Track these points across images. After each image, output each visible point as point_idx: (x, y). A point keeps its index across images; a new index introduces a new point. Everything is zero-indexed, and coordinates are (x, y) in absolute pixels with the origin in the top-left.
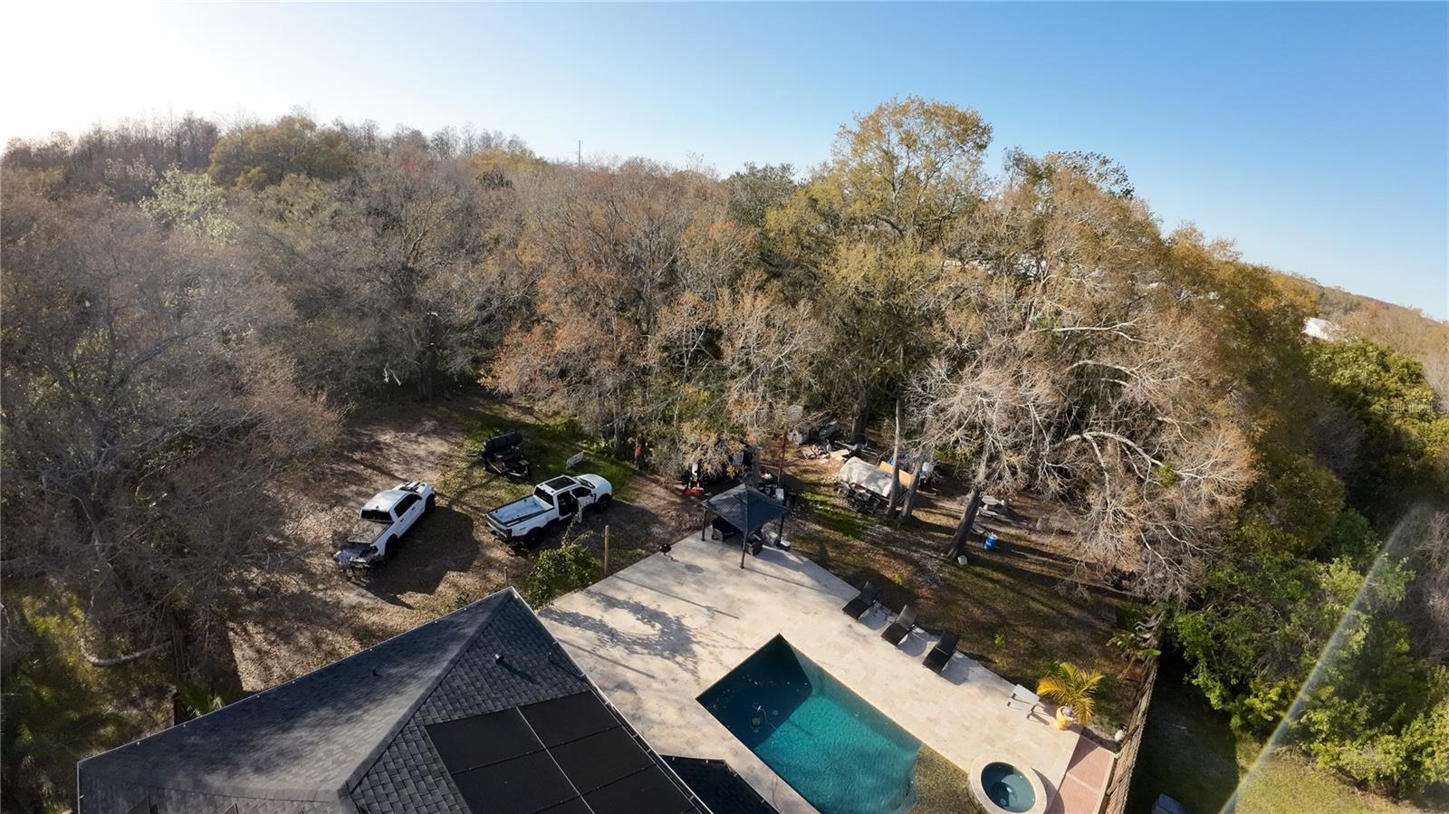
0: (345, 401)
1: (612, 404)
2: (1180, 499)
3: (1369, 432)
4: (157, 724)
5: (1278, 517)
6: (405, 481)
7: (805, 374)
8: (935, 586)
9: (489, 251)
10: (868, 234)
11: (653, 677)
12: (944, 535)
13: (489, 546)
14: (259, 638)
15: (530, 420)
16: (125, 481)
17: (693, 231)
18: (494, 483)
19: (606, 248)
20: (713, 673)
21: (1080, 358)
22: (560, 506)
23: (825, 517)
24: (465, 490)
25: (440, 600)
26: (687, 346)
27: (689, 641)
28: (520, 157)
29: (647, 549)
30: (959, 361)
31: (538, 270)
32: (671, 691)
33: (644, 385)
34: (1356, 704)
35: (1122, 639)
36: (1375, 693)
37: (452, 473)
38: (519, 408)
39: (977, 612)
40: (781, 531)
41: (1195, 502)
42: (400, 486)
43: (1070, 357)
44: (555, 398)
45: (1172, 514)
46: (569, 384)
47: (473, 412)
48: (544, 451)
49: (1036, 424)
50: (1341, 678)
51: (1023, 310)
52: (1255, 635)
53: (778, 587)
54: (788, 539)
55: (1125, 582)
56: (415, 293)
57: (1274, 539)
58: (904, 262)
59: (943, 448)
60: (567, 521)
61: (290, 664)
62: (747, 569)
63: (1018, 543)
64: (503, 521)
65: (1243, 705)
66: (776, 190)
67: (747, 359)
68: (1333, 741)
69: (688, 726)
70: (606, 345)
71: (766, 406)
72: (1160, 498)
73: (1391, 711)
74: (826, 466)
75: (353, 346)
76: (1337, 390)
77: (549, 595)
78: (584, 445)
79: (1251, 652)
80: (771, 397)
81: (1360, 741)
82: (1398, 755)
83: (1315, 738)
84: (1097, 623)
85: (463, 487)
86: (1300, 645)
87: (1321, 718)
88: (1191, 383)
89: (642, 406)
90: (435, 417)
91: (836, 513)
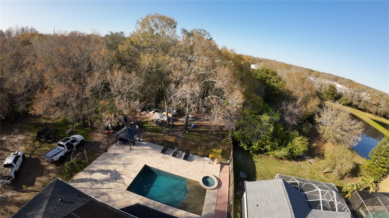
1: (77, 111)
2: (230, 108)
3: (267, 87)
5: (250, 108)
6: (14, 152)
7: (137, 92)
8: (182, 140)
9: (26, 67)
10: (149, 51)
11: (112, 189)
12: (182, 127)
13: (47, 166)
15: (50, 122)
17: (95, 53)
18: (43, 145)
19: (66, 61)
20: (129, 181)
21: (205, 79)
22: (67, 147)
23: (151, 130)
24: (34, 150)
25: (37, 187)
26: (99, 89)
27: (120, 175)
28: (34, 34)
29: (100, 153)
30: (177, 84)
31: (43, 71)
32: (118, 190)
33: (87, 103)
34: (275, 142)
35: (224, 141)
36: (278, 139)
37: (28, 145)
38: (46, 118)
39: (192, 143)
40: (140, 137)
41: (233, 108)
42: (13, 154)
43: (203, 79)
44: (57, 113)
45: (229, 111)
46: (61, 107)
47: (30, 123)
48: (57, 131)
49: (198, 97)
50: (270, 138)
51: (190, 69)
52: (250, 133)
53: (142, 152)
54: (142, 139)
55: (222, 128)
56: (3, 86)
57: (250, 112)
58: (160, 59)
59: (177, 106)
60: (71, 152)
62: (132, 150)
63: (199, 125)
64: (49, 157)
65: (252, 148)
66: (120, 39)
67: (119, 90)
68: (272, 151)
69: (126, 198)
70: (71, 93)
71: (127, 103)
72: (226, 108)
73: (283, 142)
74: (149, 116)
76: (258, 79)
77: (71, 176)
78: (71, 126)
79: (250, 137)
80: (129, 100)
81: (278, 150)
82: (287, 151)
83: (268, 151)
84: (218, 138)
85: (33, 149)
86: (260, 133)
87: (268, 147)
88: (229, 82)
89: (88, 110)
90: (18, 128)
91: (154, 128)
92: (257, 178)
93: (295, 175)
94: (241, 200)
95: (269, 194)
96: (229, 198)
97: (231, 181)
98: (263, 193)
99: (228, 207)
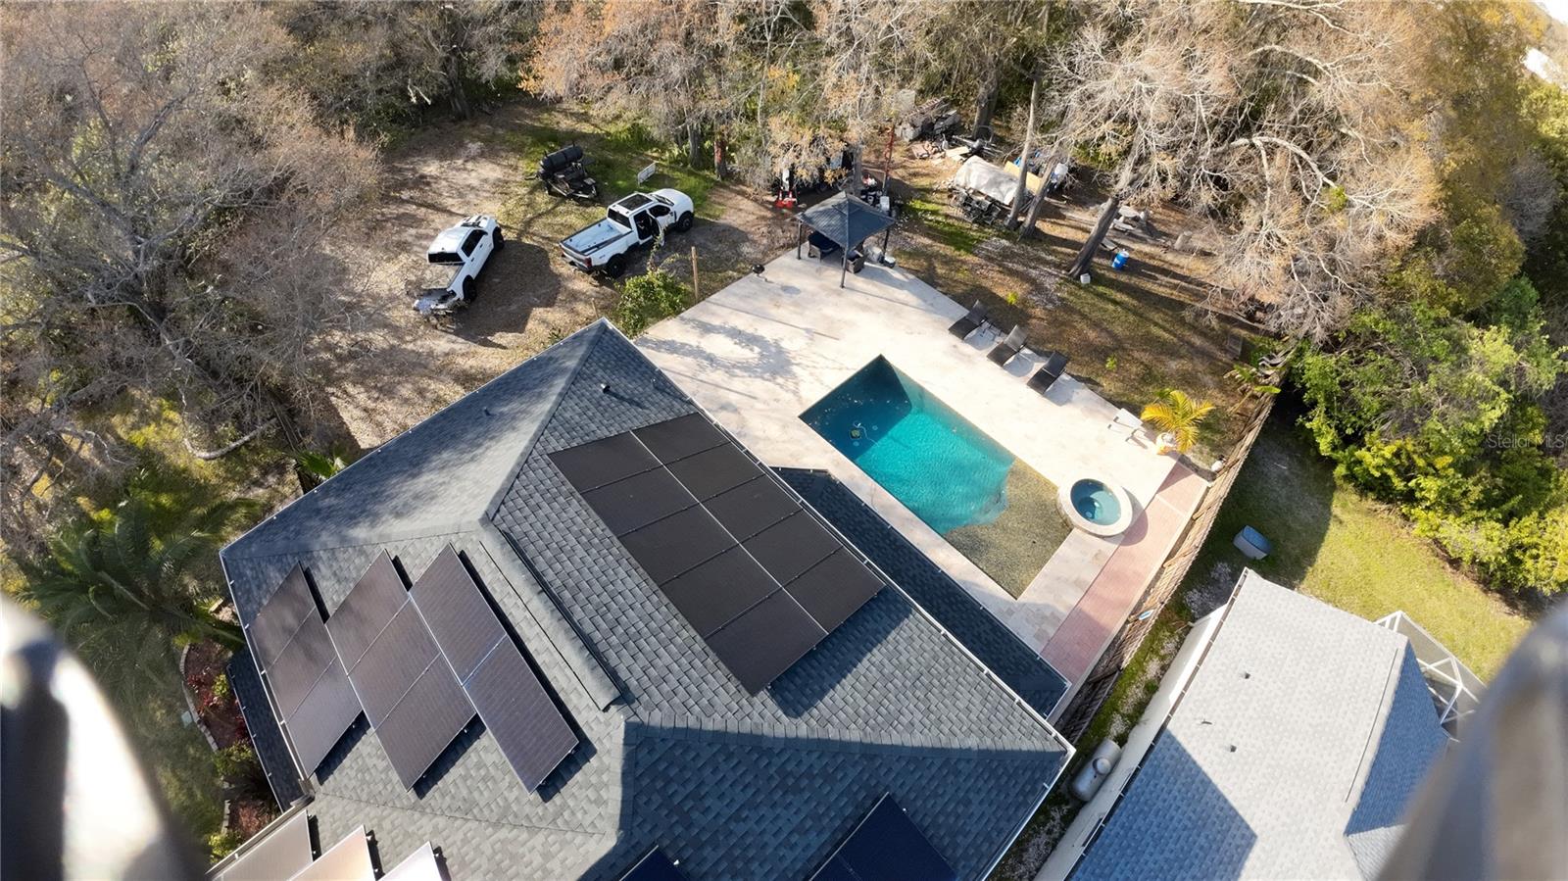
0: (375, 134)
1: (683, 100)
2: (1345, 228)
4: (286, 497)
5: (1445, 268)
6: (464, 216)
7: (921, 47)
8: (1050, 306)
11: (755, 398)
12: (1069, 251)
13: (569, 278)
14: (362, 398)
15: (587, 128)
16: (175, 272)
18: (561, 208)
20: (815, 392)
21: (1267, 42)
22: (638, 229)
23: (935, 229)
24: (532, 219)
25: (532, 338)
26: (768, 14)
27: (789, 363)
29: (739, 271)
30: (1120, 32)
32: (774, 411)
33: (718, 70)
34: (1471, 481)
35: (1242, 372)
36: (1494, 476)
37: (513, 202)
38: (572, 114)
39: (1092, 335)
40: (885, 247)
41: (1360, 234)
42: (461, 222)
43: (1254, 38)
44: (610, 98)
45: (1331, 244)
46: (628, 76)
47: (520, 126)
48: (609, 165)
49: (1201, 121)
50: (1463, 451)
52: (1386, 388)
53: (881, 307)
54: (894, 255)
55: (1259, 314)
57: (1434, 290)
59: (1084, 145)
60: (650, 245)
61: (400, 417)
62: (848, 289)
63: (1152, 262)
64: (580, 250)
65: (1352, 455)
67: (848, 27)
68: (1436, 511)
69: (791, 440)
70: (667, 21)
71: (871, 91)
72: (1324, 224)
73: (1505, 498)
74: (940, 168)
75: (367, 65)
76: (1545, 142)
77: (640, 324)
78: (655, 155)
79: (1376, 405)
80: (877, 80)
81: (1464, 519)
82: (1500, 545)
83: (1419, 504)
84: (1219, 354)
85: (529, 216)
86: (1429, 407)
87: (1430, 486)
88: (1390, 94)
89: (720, 98)
90: (480, 139)
91: (949, 224)
92: (1305, 582)
93: (1468, 656)
94: (1191, 624)
95: (1317, 660)
96: (1147, 593)
97: (1187, 542)
98: (1297, 649)
99: (1127, 622)
